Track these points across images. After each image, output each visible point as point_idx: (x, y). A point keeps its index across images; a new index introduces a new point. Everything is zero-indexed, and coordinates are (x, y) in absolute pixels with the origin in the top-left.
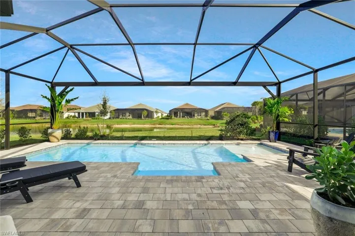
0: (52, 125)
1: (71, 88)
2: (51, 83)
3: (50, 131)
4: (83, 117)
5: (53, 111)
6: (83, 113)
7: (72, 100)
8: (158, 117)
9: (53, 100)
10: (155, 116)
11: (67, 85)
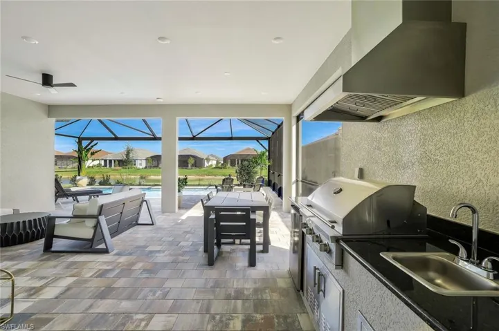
0: (79, 173)
1: (95, 142)
2: (79, 138)
3: (78, 178)
4: (110, 166)
5: (80, 160)
6: (110, 161)
7: (96, 152)
8: (211, 165)
9: (80, 151)
10: (206, 164)
11: (92, 139)
